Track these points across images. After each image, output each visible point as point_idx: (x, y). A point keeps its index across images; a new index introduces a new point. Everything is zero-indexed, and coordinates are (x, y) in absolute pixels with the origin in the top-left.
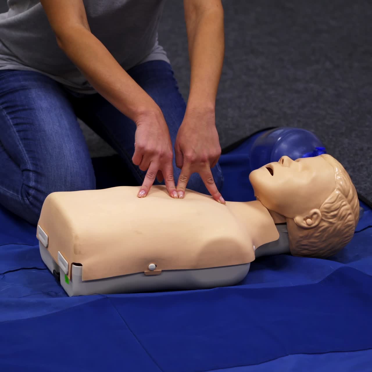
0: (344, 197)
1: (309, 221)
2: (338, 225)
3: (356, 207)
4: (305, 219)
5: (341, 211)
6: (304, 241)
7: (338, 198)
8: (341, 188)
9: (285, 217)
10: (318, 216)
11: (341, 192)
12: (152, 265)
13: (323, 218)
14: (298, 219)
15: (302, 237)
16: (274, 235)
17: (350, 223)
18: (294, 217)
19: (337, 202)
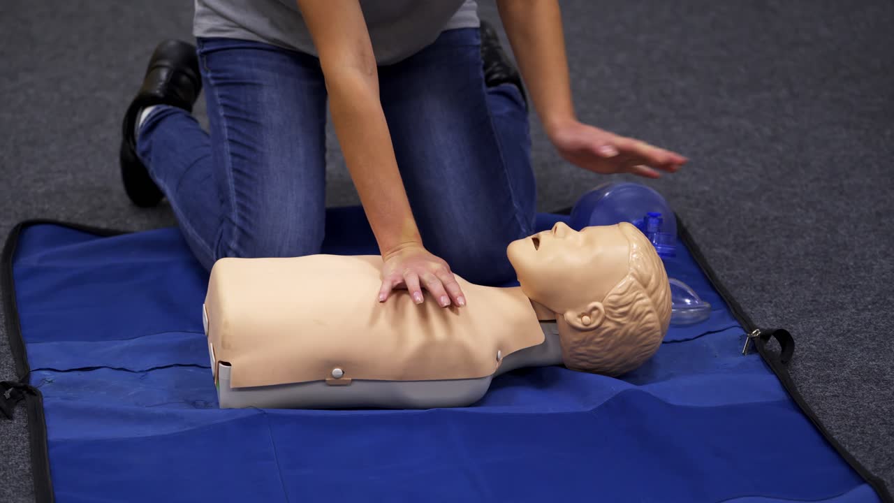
0: (641, 286)
1: (586, 319)
2: (631, 327)
3: (661, 303)
4: (581, 316)
5: (634, 307)
6: (581, 348)
7: (631, 288)
8: (636, 273)
9: (554, 313)
10: (600, 312)
11: (637, 279)
12: (337, 371)
13: (608, 316)
14: (570, 316)
15: (576, 342)
16: (537, 336)
17: (650, 325)
18: (565, 312)
19: (629, 294)
